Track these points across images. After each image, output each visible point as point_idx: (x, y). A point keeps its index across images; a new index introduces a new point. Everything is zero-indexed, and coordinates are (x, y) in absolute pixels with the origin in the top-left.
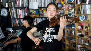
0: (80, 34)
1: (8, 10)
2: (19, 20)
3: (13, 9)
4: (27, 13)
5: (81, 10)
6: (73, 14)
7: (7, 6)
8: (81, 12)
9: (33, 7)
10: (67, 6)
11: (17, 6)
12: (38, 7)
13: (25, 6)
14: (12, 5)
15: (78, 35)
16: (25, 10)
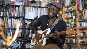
0: (82, 41)
1: (3, 19)
2: (13, 30)
3: (8, 18)
4: (22, 23)
5: (84, 15)
6: (72, 23)
7: (2, 15)
8: (84, 18)
9: (29, 17)
10: (66, 15)
11: (12, 16)
12: (34, 18)
13: (20, 16)
14: (7, 15)
15: (80, 42)
16: (20, 20)
